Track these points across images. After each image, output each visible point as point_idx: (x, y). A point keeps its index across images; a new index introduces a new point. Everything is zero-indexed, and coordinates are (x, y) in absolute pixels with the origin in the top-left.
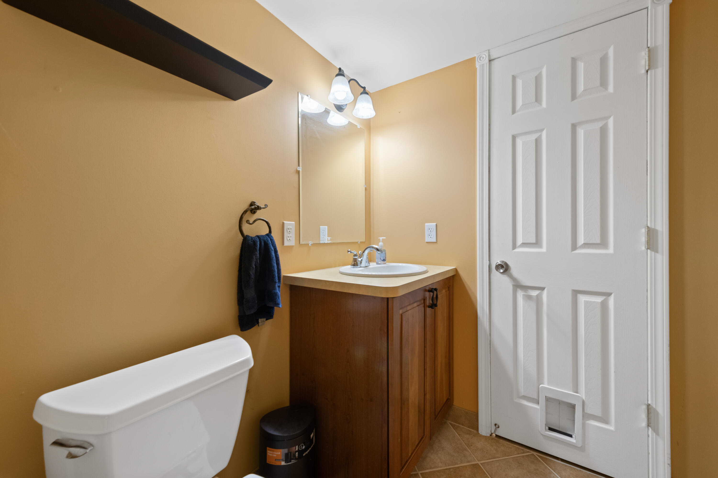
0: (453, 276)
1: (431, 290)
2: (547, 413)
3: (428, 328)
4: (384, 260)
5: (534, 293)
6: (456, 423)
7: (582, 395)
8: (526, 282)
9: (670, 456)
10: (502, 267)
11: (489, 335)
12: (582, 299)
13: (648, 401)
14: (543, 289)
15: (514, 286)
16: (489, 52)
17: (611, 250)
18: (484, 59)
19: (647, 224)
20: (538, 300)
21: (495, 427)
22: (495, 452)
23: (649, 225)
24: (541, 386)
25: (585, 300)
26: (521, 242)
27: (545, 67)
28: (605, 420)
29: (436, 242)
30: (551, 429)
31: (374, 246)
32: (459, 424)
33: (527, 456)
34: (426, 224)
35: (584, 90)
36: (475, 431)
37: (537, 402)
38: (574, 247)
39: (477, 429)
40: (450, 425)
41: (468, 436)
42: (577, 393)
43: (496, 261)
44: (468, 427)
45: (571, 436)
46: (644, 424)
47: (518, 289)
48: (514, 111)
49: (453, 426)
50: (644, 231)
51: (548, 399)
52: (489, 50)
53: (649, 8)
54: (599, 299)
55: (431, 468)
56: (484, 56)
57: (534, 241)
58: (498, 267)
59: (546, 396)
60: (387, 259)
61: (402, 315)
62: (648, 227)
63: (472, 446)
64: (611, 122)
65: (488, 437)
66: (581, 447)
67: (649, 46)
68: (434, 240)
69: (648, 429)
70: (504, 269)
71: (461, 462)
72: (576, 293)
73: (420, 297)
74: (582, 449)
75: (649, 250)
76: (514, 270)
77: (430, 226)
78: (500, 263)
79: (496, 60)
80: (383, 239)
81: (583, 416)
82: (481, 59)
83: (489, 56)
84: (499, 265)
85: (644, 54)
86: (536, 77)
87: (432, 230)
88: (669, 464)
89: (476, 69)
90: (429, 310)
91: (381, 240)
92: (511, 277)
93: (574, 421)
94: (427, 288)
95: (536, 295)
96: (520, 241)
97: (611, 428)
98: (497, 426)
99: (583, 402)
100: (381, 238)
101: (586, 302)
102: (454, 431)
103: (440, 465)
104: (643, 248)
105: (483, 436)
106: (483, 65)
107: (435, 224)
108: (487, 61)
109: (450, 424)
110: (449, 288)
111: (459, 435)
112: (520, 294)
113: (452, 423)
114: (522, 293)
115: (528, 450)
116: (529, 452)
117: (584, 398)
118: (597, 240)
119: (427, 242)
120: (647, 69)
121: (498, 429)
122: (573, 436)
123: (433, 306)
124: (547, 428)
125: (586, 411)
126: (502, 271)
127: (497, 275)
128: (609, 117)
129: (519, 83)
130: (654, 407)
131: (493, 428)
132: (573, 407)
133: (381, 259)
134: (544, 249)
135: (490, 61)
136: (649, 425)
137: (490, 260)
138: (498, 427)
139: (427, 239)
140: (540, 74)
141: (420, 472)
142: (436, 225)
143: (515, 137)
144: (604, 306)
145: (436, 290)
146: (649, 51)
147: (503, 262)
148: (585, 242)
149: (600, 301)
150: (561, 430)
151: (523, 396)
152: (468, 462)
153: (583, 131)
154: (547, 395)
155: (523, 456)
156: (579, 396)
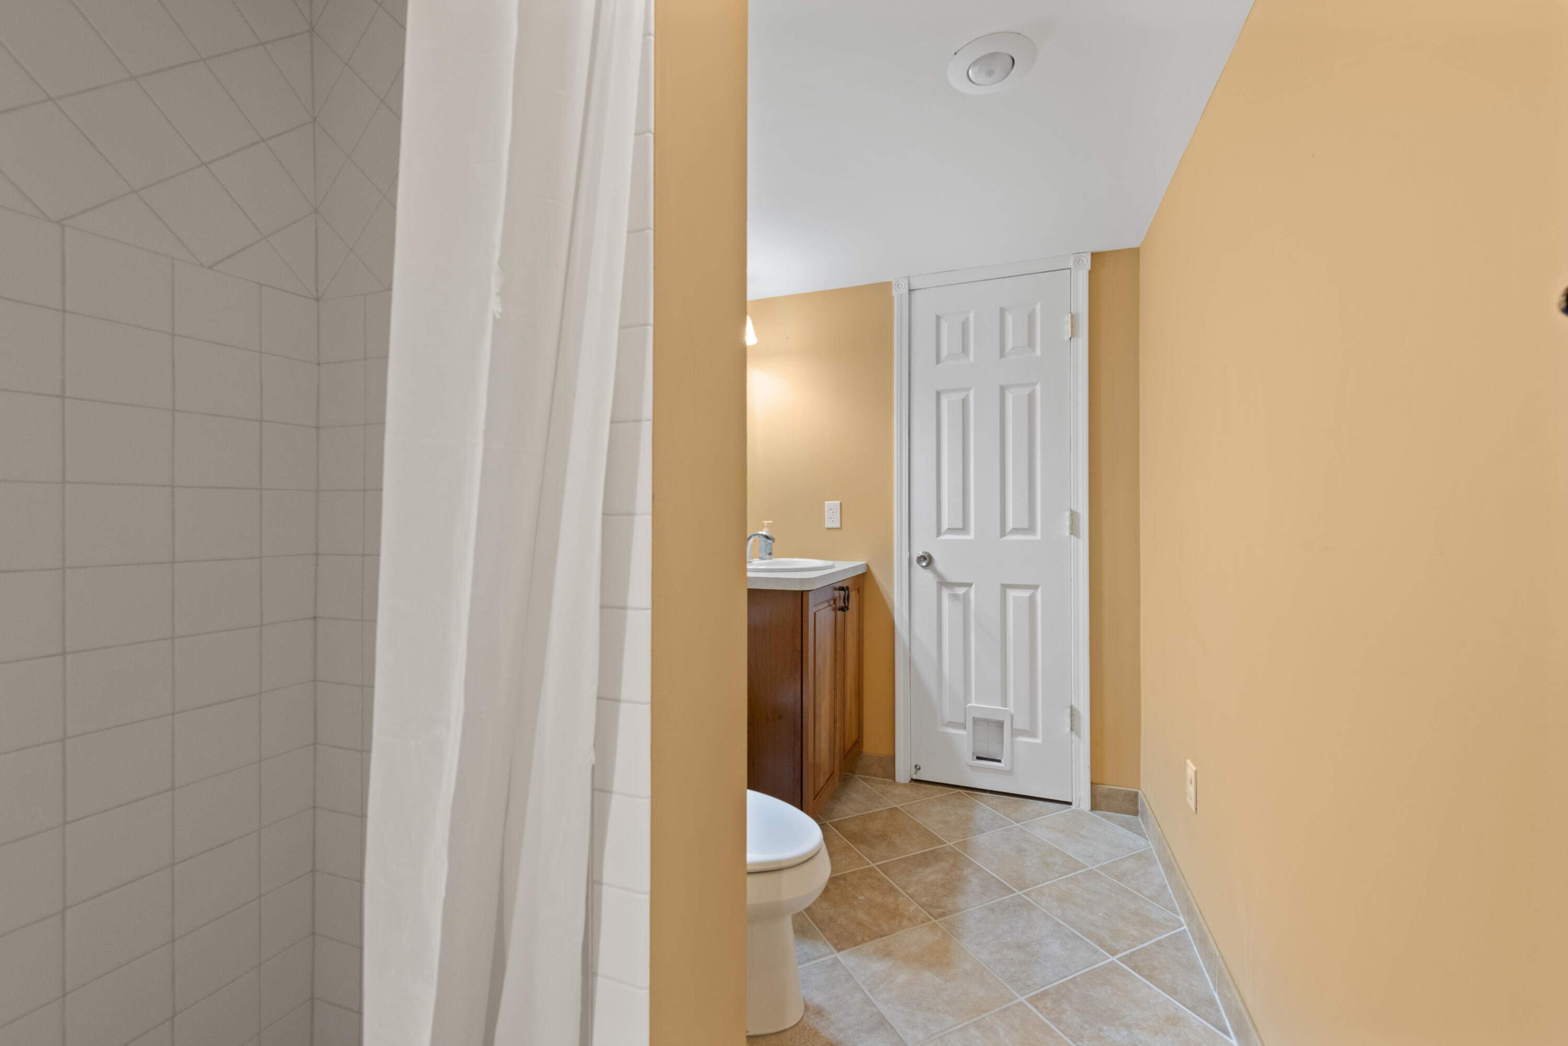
0: (864, 575)
1: (842, 589)
2: (975, 740)
3: (838, 636)
4: (770, 554)
5: (961, 591)
6: (866, 775)
7: (1011, 708)
8: (952, 577)
9: (1089, 759)
10: (925, 558)
11: (909, 649)
12: (1012, 594)
13: (1071, 702)
14: (970, 585)
15: (938, 583)
16: (909, 280)
17: (1038, 537)
18: (903, 287)
19: (1071, 507)
20: (965, 599)
21: (915, 770)
22: (915, 795)
23: (1072, 509)
24: (968, 705)
25: (1014, 595)
26: (947, 527)
27: (973, 311)
28: (1032, 733)
29: (840, 528)
30: (979, 758)
31: (760, 533)
32: (870, 775)
33: (952, 794)
34: (826, 502)
35: (1012, 349)
36: (891, 781)
37: (963, 726)
38: (1003, 533)
39: (894, 778)
40: (859, 779)
41: (883, 786)
42: (1006, 707)
43: (918, 552)
44: (882, 778)
45: (999, 761)
46: (1068, 729)
47: (943, 587)
48: (938, 361)
49: (863, 779)
50: (1068, 514)
51: (976, 721)
52: (909, 277)
53: (1072, 269)
54: (1026, 594)
55: (841, 817)
56: (903, 283)
57: (961, 526)
58: (922, 558)
59: (973, 718)
60: (773, 552)
61: (815, 614)
62: (1071, 510)
63: (888, 793)
64: (1038, 388)
65: (907, 784)
66: (1010, 770)
67: (1072, 312)
68: (838, 525)
69: (1072, 734)
70: (927, 561)
71: (877, 808)
72: (1005, 587)
73: (829, 594)
74: (1009, 772)
75: (1072, 536)
76: (939, 564)
77: (832, 505)
78: (921, 554)
79: (916, 291)
80: (768, 523)
81: (1012, 734)
82: (899, 286)
83: (909, 284)
84: (921, 556)
85: (1068, 318)
86: (963, 323)
87: (834, 511)
88: (1088, 767)
89: (892, 297)
90: (840, 613)
91: (766, 525)
92: (935, 572)
93: (1003, 743)
94: (838, 586)
95: (963, 593)
96: (945, 526)
97: (1038, 741)
98: (918, 767)
99: (1012, 717)
100: (766, 522)
101: (1015, 598)
102: (865, 783)
103: (851, 813)
104: (1068, 533)
105: (902, 784)
106: (901, 295)
107: (839, 502)
108: (906, 290)
109: (859, 777)
110: (859, 589)
111: (872, 786)
112: (946, 593)
113: (862, 776)
114: (948, 592)
115: (953, 789)
116: (952, 791)
117: (1012, 712)
118: (1026, 525)
119: (827, 528)
120: (1070, 336)
121: (919, 771)
122: (1002, 761)
123: (844, 609)
124: (975, 757)
125: (1014, 727)
126: (924, 564)
127: (918, 570)
128: (1036, 383)
129: (944, 326)
130: (1077, 708)
131: (914, 770)
132: (1001, 724)
133: (766, 552)
134: (971, 537)
135: (910, 291)
136: (1073, 728)
137: (910, 551)
138: (919, 769)
139: (828, 524)
140: (967, 319)
141: (827, 822)
142: (841, 504)
143: (940, 394)
144: (1032, 601)
145: (848, 588)
146: (1072, 317)
147: (926, 553)
148: (1014, 527)
149: (1028, 595)
150: (989, 757)
151: (949, 722)
152: (885, 807)
153: (1011, 396)
154: (975, 716)
155: (948, 795)
156: (1007, 710)
